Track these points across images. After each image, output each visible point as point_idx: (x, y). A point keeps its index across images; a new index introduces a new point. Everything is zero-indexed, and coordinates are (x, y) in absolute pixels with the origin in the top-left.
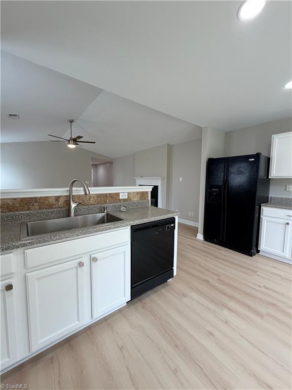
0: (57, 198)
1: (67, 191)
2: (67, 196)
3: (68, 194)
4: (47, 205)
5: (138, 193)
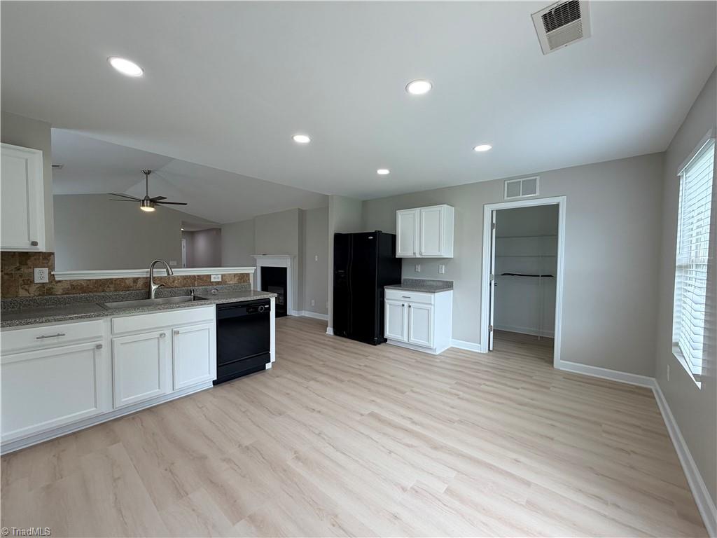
0: (136, 280)
1: (147, 272)
2: (147, 278)
3: (149, 276)
4: (124, 286)
5: (235, 275)
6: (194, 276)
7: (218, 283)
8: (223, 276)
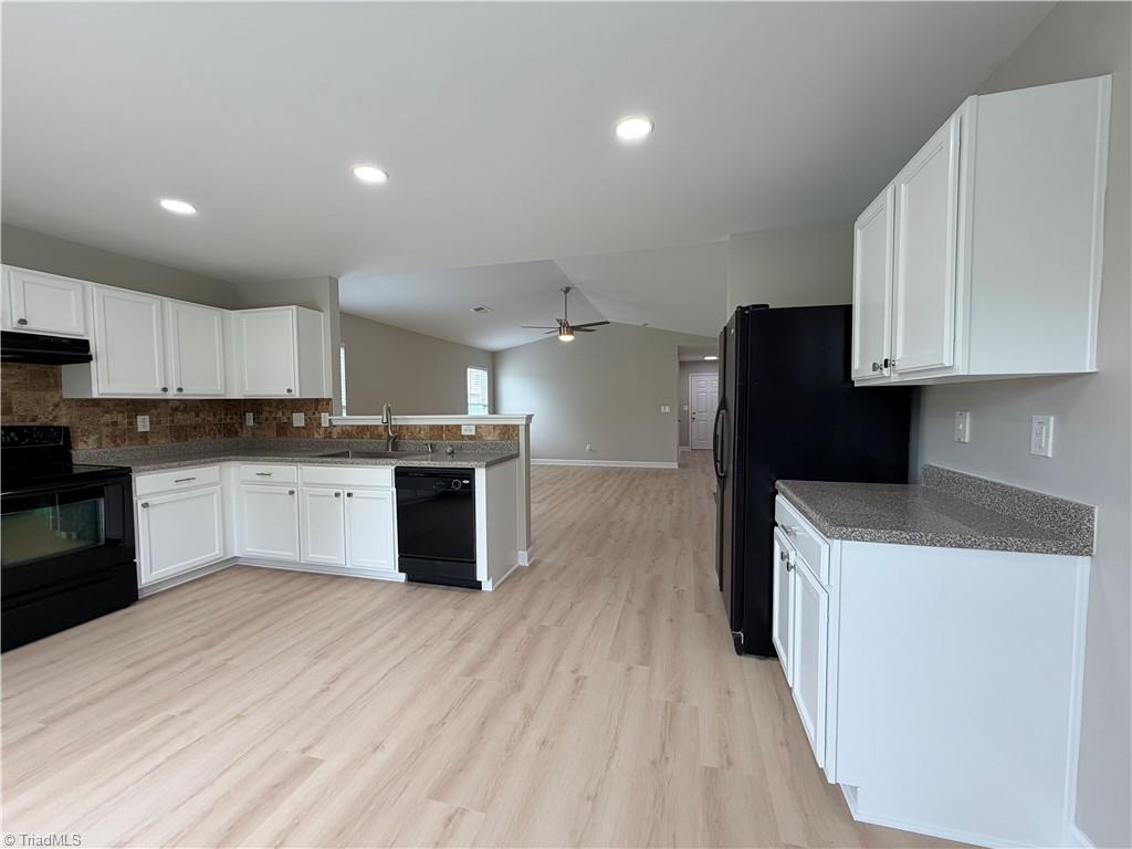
5: (495, 427)
6: (442, 426)
7: (471, 437)
8: (477, 427)
